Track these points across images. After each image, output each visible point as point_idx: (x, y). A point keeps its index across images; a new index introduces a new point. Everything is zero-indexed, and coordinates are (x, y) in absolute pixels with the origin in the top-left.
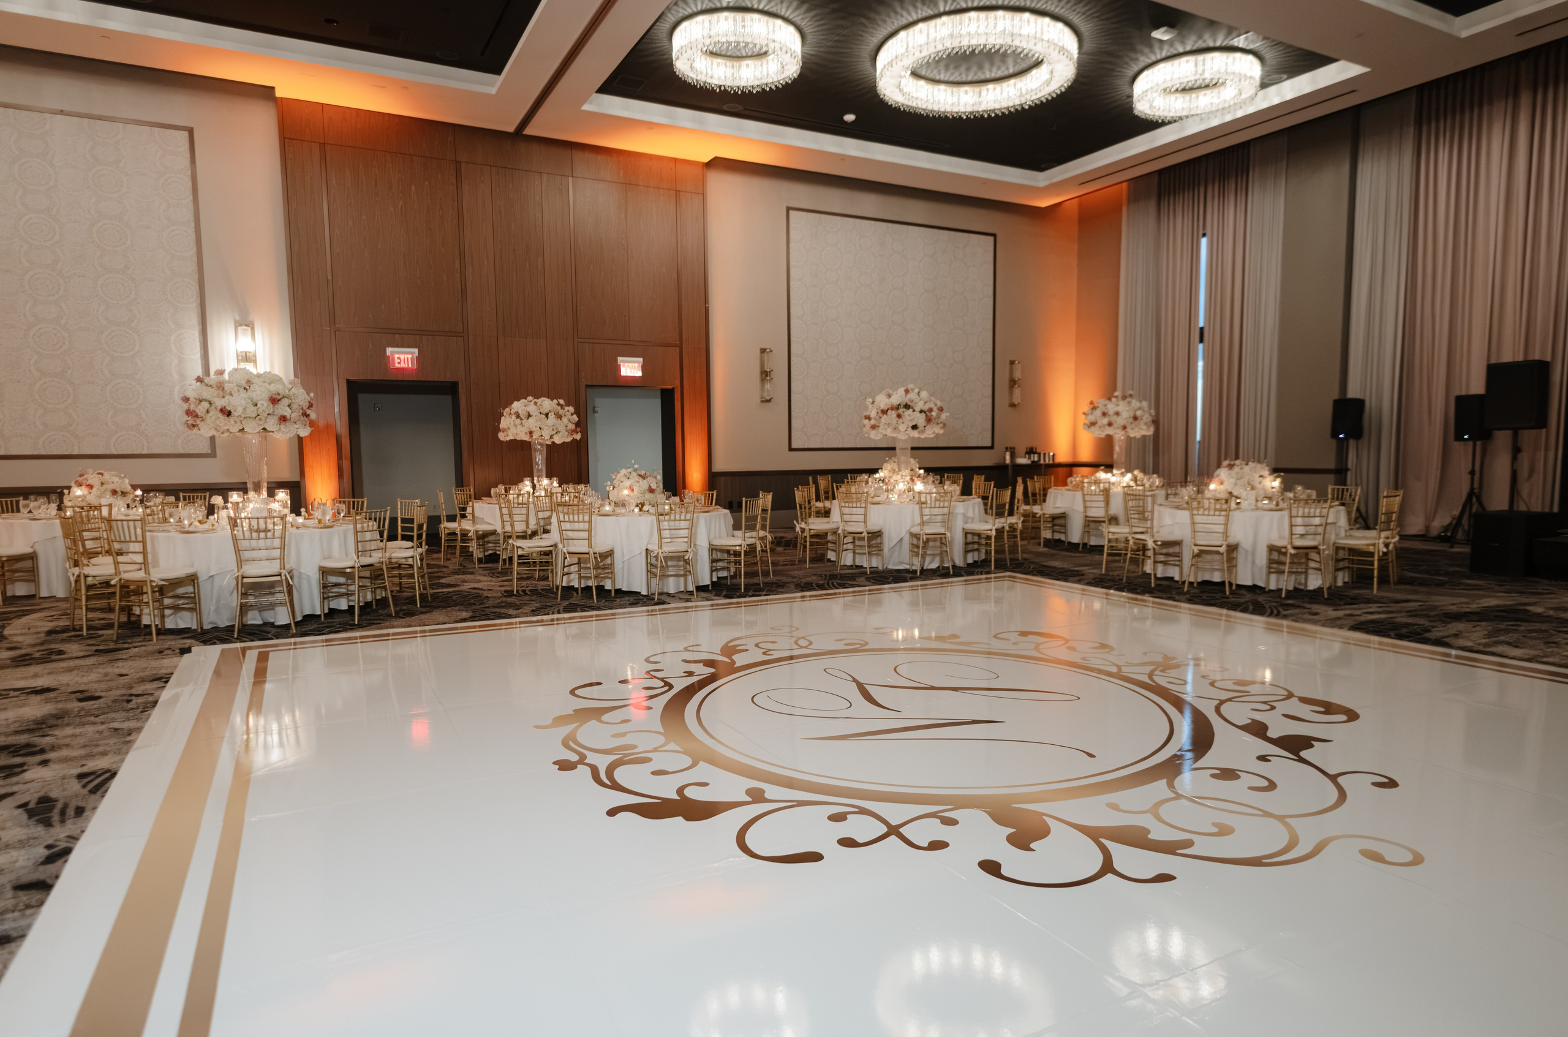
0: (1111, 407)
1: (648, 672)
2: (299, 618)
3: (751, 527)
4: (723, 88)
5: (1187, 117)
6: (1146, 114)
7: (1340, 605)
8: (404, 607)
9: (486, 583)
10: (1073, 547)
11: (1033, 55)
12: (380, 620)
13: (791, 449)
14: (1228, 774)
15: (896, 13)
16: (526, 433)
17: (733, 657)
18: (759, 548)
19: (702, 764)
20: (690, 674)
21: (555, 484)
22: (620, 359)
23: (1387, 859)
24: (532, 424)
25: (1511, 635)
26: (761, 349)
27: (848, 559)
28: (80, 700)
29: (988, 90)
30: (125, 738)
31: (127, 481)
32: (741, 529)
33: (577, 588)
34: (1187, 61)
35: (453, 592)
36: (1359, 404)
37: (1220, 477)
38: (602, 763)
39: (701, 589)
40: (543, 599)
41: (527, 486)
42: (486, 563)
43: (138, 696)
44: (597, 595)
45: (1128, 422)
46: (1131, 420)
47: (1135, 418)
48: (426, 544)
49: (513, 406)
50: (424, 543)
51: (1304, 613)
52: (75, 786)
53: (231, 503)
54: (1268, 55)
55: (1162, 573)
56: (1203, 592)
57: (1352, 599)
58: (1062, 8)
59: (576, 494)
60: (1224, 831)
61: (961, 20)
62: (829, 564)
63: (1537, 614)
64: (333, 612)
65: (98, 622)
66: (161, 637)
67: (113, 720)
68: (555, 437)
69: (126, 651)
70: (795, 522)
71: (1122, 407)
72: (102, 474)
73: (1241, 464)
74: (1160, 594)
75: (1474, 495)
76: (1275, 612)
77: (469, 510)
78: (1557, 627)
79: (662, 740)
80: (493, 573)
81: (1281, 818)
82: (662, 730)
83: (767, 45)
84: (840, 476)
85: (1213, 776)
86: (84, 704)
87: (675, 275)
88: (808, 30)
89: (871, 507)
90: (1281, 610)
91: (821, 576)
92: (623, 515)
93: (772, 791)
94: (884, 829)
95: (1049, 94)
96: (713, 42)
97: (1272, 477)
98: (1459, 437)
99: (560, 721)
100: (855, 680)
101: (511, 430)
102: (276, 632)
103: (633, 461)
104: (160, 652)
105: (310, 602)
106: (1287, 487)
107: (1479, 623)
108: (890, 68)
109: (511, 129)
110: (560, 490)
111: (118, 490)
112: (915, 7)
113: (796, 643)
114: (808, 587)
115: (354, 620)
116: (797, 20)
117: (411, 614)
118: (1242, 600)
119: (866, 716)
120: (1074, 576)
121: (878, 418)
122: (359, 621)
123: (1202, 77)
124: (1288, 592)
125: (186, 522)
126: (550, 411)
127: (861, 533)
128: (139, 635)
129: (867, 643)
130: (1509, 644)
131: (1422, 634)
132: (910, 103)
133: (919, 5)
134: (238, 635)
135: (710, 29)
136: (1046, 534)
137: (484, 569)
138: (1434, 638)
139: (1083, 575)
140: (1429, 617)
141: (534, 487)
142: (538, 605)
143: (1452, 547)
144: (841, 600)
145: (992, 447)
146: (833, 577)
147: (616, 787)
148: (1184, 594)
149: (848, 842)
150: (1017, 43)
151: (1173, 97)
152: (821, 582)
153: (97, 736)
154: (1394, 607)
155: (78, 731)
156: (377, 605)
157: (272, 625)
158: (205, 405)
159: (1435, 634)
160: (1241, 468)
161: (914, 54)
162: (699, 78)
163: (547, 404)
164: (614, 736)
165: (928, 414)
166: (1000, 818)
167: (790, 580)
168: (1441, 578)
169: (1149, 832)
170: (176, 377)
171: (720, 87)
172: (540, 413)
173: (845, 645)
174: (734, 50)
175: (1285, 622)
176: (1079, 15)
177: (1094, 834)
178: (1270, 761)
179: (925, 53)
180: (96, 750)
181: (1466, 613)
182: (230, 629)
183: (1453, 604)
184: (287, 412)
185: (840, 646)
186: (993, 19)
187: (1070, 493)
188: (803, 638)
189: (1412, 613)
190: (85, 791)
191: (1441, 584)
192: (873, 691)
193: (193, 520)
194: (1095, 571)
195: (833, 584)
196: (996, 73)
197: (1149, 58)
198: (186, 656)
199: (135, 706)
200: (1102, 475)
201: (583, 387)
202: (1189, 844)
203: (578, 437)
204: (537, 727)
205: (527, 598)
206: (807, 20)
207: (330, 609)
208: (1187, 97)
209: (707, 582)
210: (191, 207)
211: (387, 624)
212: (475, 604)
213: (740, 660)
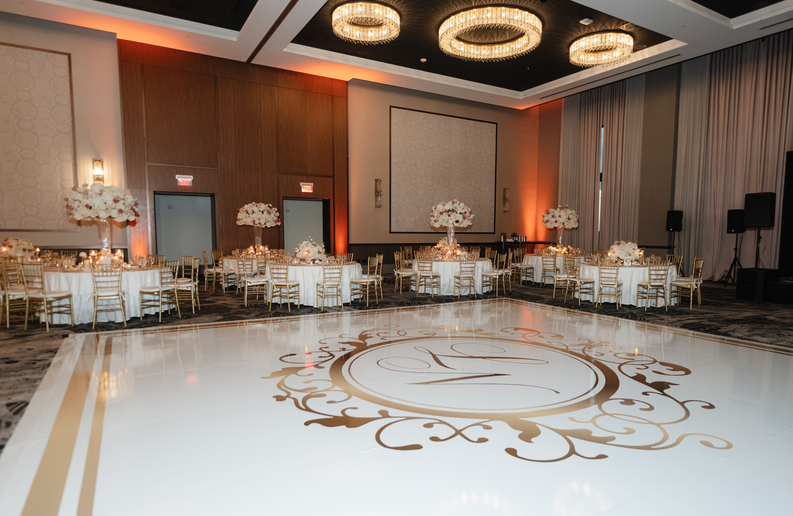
0: (557, 213)
1: (320, 349)
2: (128, 319)
3: (372, 273)
4: (358, 42)
5: (596, 65)
6: (575, 63)
7: (674, 315)
8: (186, 314)
9: (229, 301)
10: (537, 284)
11: (520, 30)
12: (174, 320)
13: (391, 232)
14: (629, 402)
15: (450, 6)
16: (251, 222)
17: (366, 341)
18: (376, 284)
19: (353, 397)
20: (344, 349)
21: (267, 249)
22: (301, 184)
23: (714, 445)
24: (254, 216)
25: (760, 331)
26: (376, 180)
27: (421, 290)
28: (7, 363)
29: (495, 48)
30: (33, 384)
31: (31, 244)
32: (367, 274)
33: (280, 304)
34: (597, 37)
35: (213, 305)
36: (680, 213)
37: (613, 249)
38: (300, 397)
39: (346, 305)
40: (261, 309)
41: (251, 249)
42: (229, 290)
43: (39, 360)
44: (290, 307)
45: (565, 221)
46: (567, 220)
47: (569, 219)
48: (198, 280)
49: (245, 207)
50: (197, 279)
51: (657, 319)
52: (5, 411)
53: (91, 256)
54: (637, 35)
55: (584, 299)
56: (604, 308)
57: (680, 312)
58: (535, 6)
59: (278, 255)
60: (630, 431)
61: (483, 11)
62: (412, 292)
63: (772, 320)
64: (146, 316)
65: (16, 320)
66: (52, 329)
67: (25, 374)
68: (267, 223)
69: (32, 336)
70: (394, 270)
71: (563, 213)
72: (17, 240)
73: (624, 243)
74: (583, 309)
75: (736, 260)
76: (642, 319)
77: (220, 262)
78: (783, 327)
79: (330, 384)
80: (233, 296)
81: (658, 425)
82: (330, 379)
83: (382, 20)
84: (417, 247)
85: (621, 403)
86: (9, 365)
87: (331, 140)
88: (404, 13)
89: (434, 263)
90: (645, 318)
91: (408, 299)
92: (304, 265)
93: (392, 412)
94: (454, 432)
95: (527, 51)
96: (354, 17)
97: (639, 250)
98: (729, 231)
99: (275, 374)
100: (431, 353)
101: (244, 220)
102: (116, 327)
103: (310, 237)
104: (51, 337)
105: (135, 311)
106: (646, 255)
107: (743, 325)
108: (446, 35)
109: (245, 60)
110: (269, 252)
111: (27, 248)
112: (460, 3)
113: (398, 333)
114: (401, 304)
115: (159, 320)
116: (398, 7)
117: (190, 317)
118: (625, 313)
119: (438, 372)
120: (538, 299)
121: (438, 216)
122: (161, 320)
123: (604, 45)
124: (648, 308)
125: (66, 266)
126: (264, 210)
127: (429, 276)
128: (39, 328)
129: (435, 334)
130: (760, 335)
131: (717, 330)
132: (456, 53)
133: (462, 2)
134: (95, 328)
135: (352, 11)
136: (523, 278)
137: (228, 293)
138: (723, 332)
139: (543, 299)
140: (719, 321)
141: (255, 250)
142: (259, 313)
143: (726, 286)
144: (418, 311)
145: (494, 233)
146: (415, 299)
147: (308, 409)
148: (595, 309)
149: (435, 439)
150: (512, 24)
151: (589, 55)
152: (409, 302)
153: (17, 383)
154: (701, 316)
155: (6, 380)
156: (171, 312)
157: (113, 322)
158: (78, 203)
159: (723, 330)
160: (624, 245)
161: (459, 27)
162: (346, 36)
163: (263, 206)
164: (305, 382)
165: (464, 215)
166: (514, 425)
167: (391, 300)
168: (722, 302)
169: (591, 432)
170: (59, 188)
171: (357, 41)
172: (259, 211)
173: (425, 334)
174: (365, 23)
175: (646, 324)
176: (544, 10)
177: (564, 434)
178: (649, 395)
179: (464, 27)
180: (16, 391)
181: (737, 319)
182: (90, 325)
183: (730, 315)
184: (123, 208)
185: (422, 335)
186: (500, 11)
187: (536, 257)
188: (402, 331)
189: (710, 320)
190: (11, 413)
191: (723, 305)
192: (440, 358)
193: (69, 265)
194: (549, 297)
195: (415, 303)
196: (500, 39)
197: (578, 34)
198: (66, 339)
199: (38, 366)
200: (551, 248)
201: (281, 198)
202: (613, 438)
203: (279, 224)
204: (262, 378)
205: (253, 309)
206: (403, 8)
207: (146, 314)
208: (596, 55)
209: (349, 301)
210: (69, 96)
211: (177, 322)
212: (224, 312)
213: (369, 342)
